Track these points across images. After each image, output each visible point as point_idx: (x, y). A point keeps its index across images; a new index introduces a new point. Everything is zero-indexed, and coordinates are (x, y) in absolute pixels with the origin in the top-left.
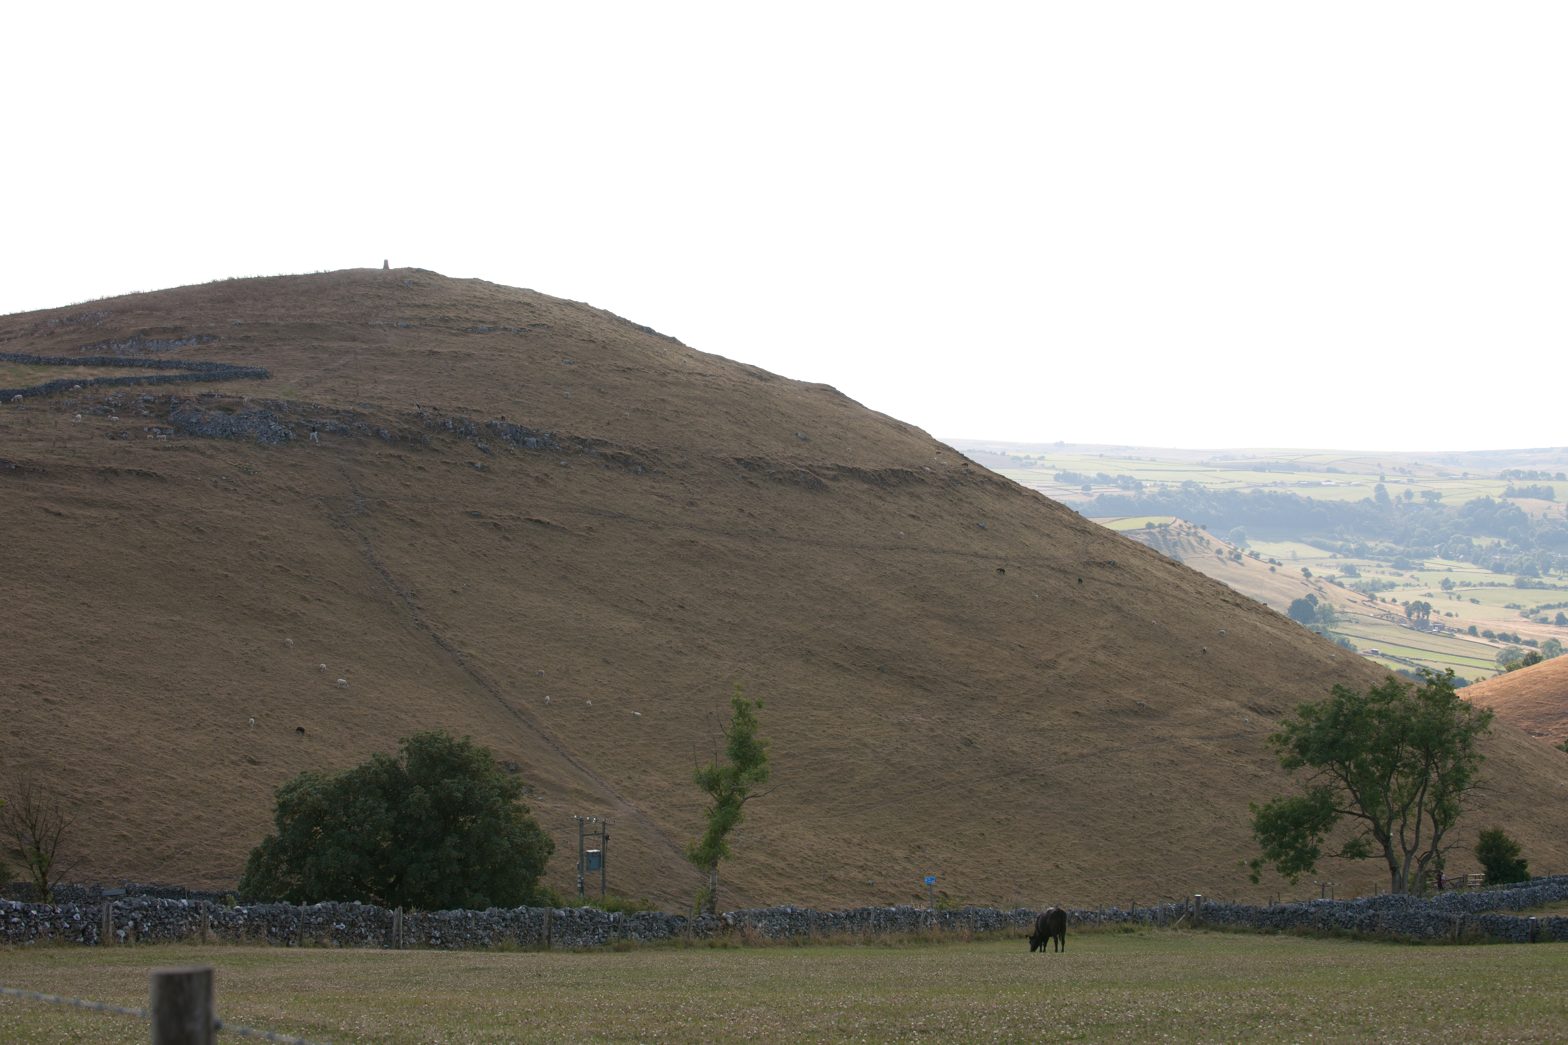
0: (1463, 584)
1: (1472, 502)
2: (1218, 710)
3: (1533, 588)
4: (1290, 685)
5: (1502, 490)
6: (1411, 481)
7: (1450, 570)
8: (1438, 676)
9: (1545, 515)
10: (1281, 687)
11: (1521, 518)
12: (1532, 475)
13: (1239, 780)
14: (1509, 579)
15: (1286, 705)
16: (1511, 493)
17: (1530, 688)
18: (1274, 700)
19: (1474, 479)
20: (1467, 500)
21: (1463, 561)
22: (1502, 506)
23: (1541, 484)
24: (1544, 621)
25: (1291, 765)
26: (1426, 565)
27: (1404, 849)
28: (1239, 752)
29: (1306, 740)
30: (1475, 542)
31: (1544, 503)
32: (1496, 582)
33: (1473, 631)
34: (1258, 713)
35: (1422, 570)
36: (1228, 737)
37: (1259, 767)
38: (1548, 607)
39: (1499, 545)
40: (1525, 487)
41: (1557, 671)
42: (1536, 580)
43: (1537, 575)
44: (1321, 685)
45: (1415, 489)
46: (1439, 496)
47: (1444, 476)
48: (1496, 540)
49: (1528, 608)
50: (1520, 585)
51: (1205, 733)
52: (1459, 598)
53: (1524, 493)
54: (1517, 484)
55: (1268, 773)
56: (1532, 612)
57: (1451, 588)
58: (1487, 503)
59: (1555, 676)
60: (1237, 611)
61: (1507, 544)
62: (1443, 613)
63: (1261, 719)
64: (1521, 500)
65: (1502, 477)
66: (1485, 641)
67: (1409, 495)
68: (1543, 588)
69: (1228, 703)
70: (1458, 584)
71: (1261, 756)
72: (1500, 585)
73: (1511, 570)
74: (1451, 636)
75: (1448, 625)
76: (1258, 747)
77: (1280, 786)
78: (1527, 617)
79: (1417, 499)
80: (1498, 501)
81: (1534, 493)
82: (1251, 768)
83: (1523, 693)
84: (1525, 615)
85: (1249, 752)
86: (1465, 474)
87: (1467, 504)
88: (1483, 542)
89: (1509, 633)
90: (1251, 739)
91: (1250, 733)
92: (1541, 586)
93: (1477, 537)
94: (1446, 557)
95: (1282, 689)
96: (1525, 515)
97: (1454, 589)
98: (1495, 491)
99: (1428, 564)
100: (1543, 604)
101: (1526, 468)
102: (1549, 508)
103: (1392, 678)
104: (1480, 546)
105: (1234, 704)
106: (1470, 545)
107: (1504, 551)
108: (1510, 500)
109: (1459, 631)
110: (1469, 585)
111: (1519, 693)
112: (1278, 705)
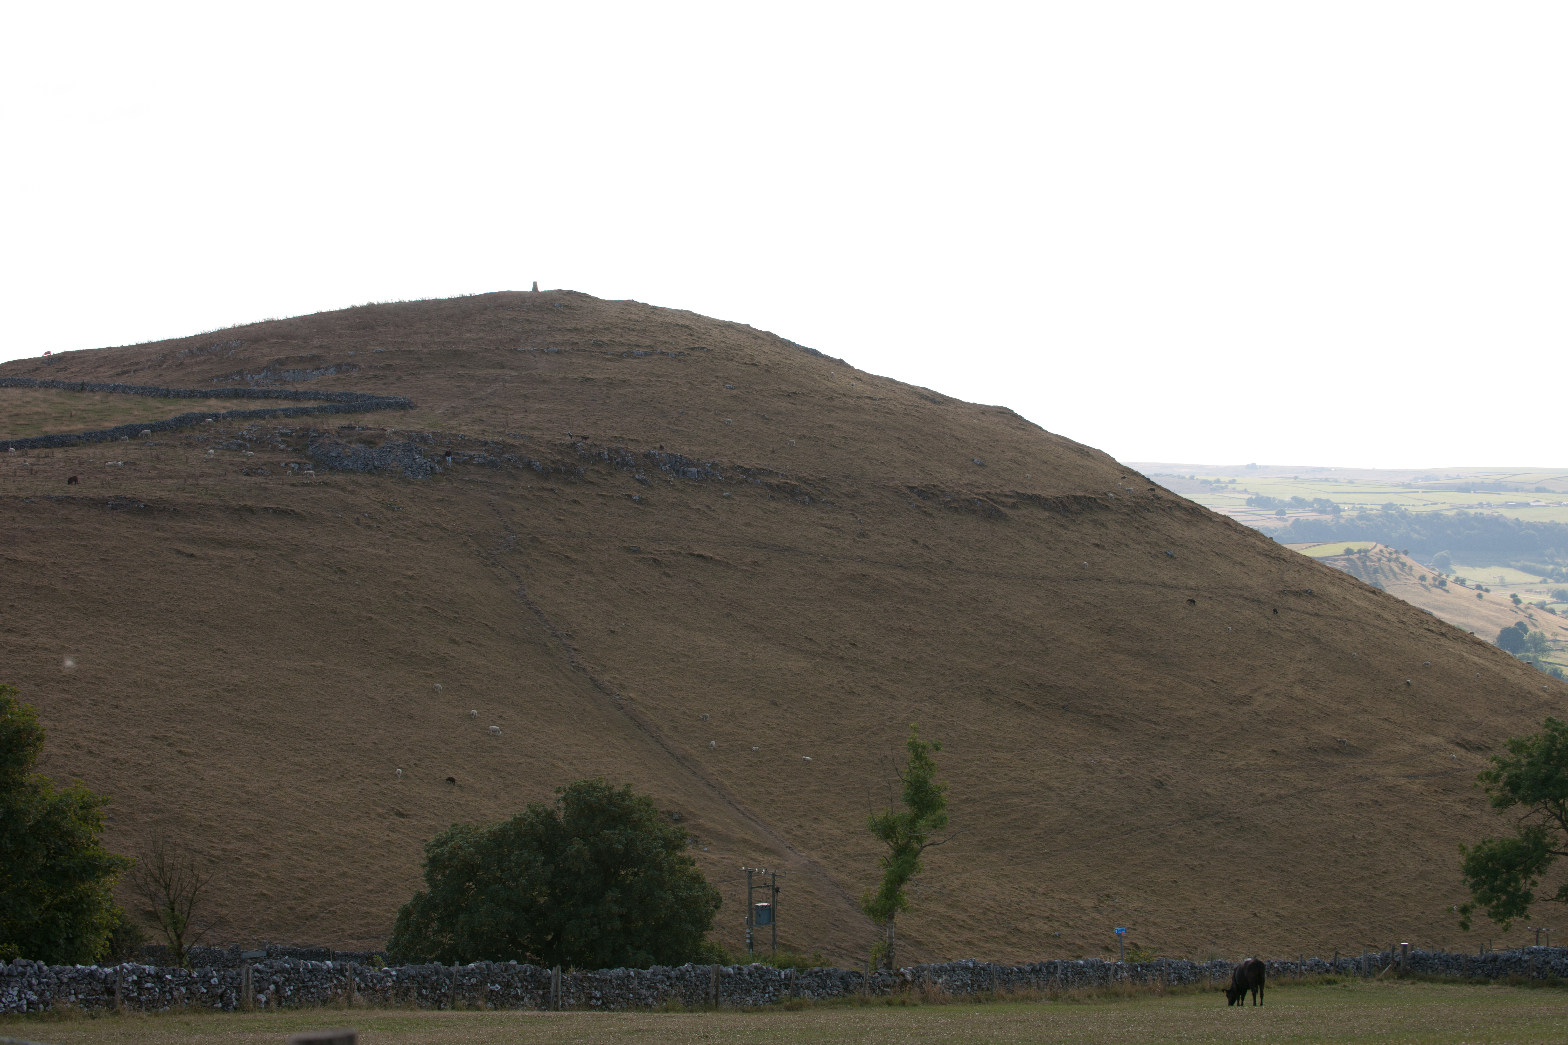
2: (1424, 747)
4: (1499, 719)
10: (1490, 721)
13: (1446, 820)
15: (1496, 740)
18: (1482, 735)
25: (1502, 804)
28: (1446, 791)
29: (1517, 776)
34: (1466, 749)
36: (1434, 775)
37: (1468, 807)
44: (1532, 719)
51: (1411, 771)
55: (1478, 812)
60: (1443, 640)
63: (1469, 755)
69: (1434, 739)
71: (1470, 795)
76: (1467, 785)
77: (1490, 827)
82: (1460, 808)
85: (1457, 791)
90: (1459, 777)
91: (1458, 770)
95: (1491, 723)
105: (1441, 740)
112: (1487, 741)
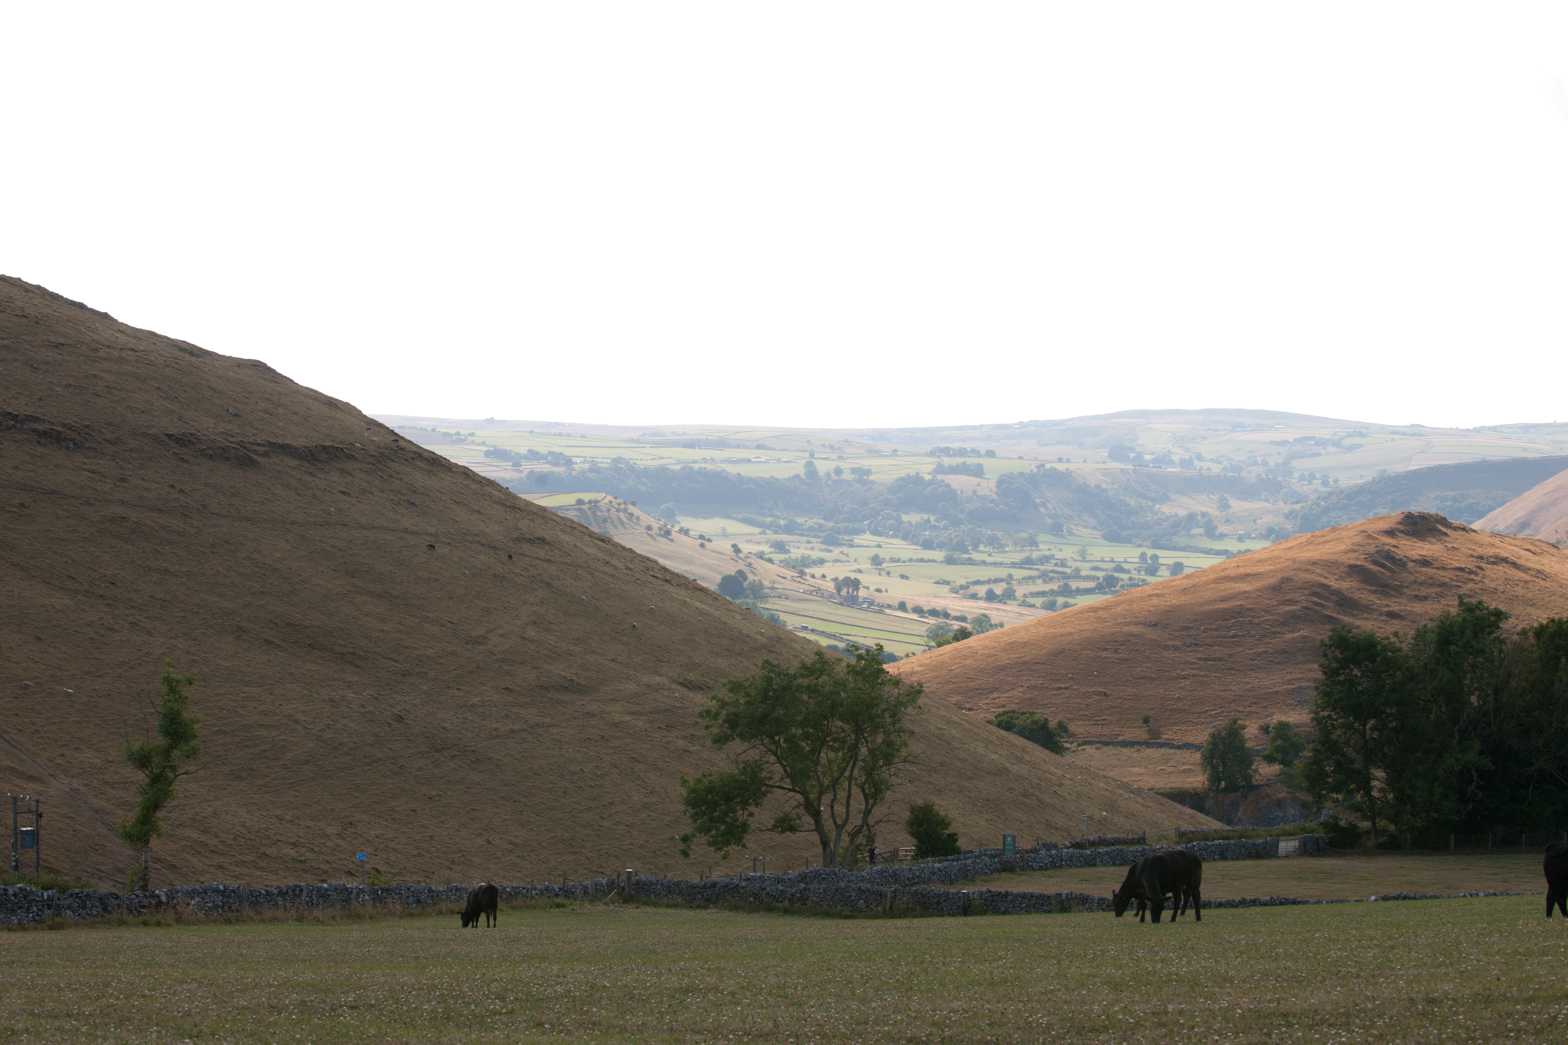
0: (893, 560)
1: (901, 479)
2: (648, 686)
3: (962, 564)
4: (720, 661)
5: (932, 467)
6: (840, 458)
7: (879, 546)
8: (868, 651)
9: (974, 492)
10: (711, 662)
11: (950, 495)
12: (962, 452)
13: (669, 755)
14: (939, 555)
15: (716, 680)
16: (940, 469)
17: (960, 663)
18: (704, 676)
19: (904, 456)
20: (897, 476)
21: (892, 537)
22: (931, 482)
23: (971, 461)
24: (974, 597)
25: (721, 740)
26: (855, 541)
27: (835, 823)
28: (670, 727)
29: (735, 715)
30: (905, 518)
31: (974, 480)
32: (926, 558)
33: (902, 607)
34: (688, 688)
35: (851, 546)
36: (658, 712)
37: (689, 742)
38: (978, 583)
39: (928, 521)
40: (954, 464)
41: (986, 646)
42: (966, 556)
43: (966, 552)
44: (750, 661)
45: (844, 465)
46: (868, 472)
47: (873, 452)
48: (926, 517)
49: (958, 583)
50: (950, 561)
51: (636, 709)
52: (888, 574)
53: (954, 470)
54: (947, 461)
55: (699, 748)
56: (962, 587)
57: (880, 564)
58: (917, 480)
59: (985, 651)
60: (667, 586)
61: (937, 521)
62: (872, 588)
63: (691, 694)
64: (951, 476)
65: (932, 454)
66: (915, 616)
67: (838, 471)
68: (972, 564)
69: (658, 678)
70: (888, 560)
71: (691, 732)
72: (929, 561)
73: (941, 546)
74: (881, 612)
75: (877, 600)
76: (689, 722)
77: (710, 761)
78: (957, 593)
79: (847, 476)
80: (927, 477)
81: (964, 470)
82: (681, 743)
83: (953, 668)
84: (954, 591)
85: (680, 728)
86: (895, 451)
87: (897, 480)
88: (912, 518)
89: (939, 609)
90: (681, 715)
91: (680, 708)
92: (971, 562)
93: (907, 513)
94: (875, 533)
95: (712, 665)
96: (954, 491)
97: (884, 565)
98: (925, 468)
99: (857, 540)
100: (973, 580)
101: (955, 445)
102: (979, 485)
103: (822, 653)
104: (909, 523)
105: (664, 680)
106: (900, 522)
107: (933, 527)
108: (939, 477)
109: (889, 606)
110: (898, 561)
111: (949, 668)
112: (707, 681)
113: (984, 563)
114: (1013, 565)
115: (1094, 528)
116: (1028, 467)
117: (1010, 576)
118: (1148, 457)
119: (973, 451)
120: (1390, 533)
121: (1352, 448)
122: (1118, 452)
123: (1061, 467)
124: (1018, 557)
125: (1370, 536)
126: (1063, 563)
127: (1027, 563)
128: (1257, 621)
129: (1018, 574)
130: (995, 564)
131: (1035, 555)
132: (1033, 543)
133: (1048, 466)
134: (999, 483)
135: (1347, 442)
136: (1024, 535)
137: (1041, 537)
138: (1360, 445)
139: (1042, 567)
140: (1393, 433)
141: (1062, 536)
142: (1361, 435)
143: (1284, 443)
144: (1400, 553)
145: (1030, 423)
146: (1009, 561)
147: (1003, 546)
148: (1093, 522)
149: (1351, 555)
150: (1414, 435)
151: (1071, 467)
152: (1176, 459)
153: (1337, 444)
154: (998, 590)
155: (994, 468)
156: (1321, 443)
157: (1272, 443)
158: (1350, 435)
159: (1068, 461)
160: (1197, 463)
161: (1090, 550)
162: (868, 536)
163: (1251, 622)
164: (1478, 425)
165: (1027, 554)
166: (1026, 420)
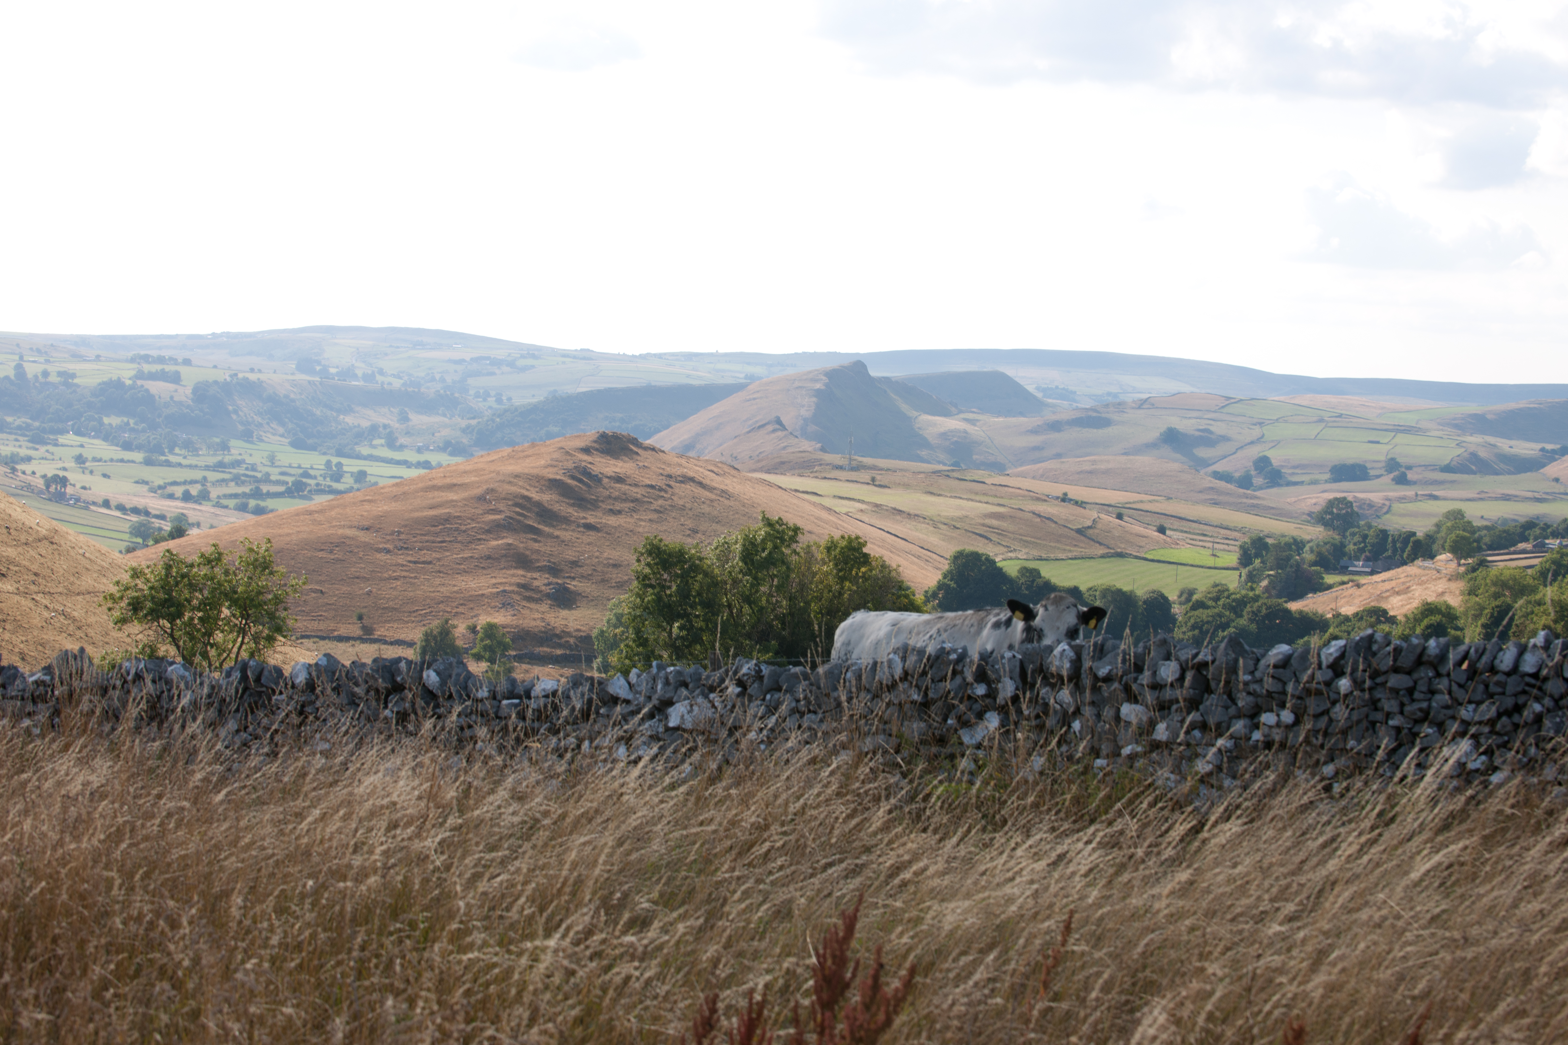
0: (95, 459)
1: (104, 383)
3: (160, 465)
5: (133, 373)
6: (47, 361)
7: (82, 446)
9: (172, 398)
11: (149, 399)
12: (161, 360)
14: (138, 456)
16: (140, 375)
19: (106, 361)
20: (100, 381)
21: (94, 437)
22: (132, 387)
23: (169, 368)
24: (171, 496)
26: (60, 440)
30: (106, 420)
31: (171, 387)
32: (126, 458)
33: (106, 504)
35: (56, 445)
38: (175, 483)
39: (128, 424)
40: (154, 370)
42: (163, 458)
43: (163, 454)
45: (51, 368)
46: (73, 376)
47: (77, 357)
48: (125, 419)
49: (156, 484)
50: (148, 462)
52: (91, 472)
53: (153, 377)
54: (147, 368)
56: (160, 487)
57: (84, 463)
58: (118, 384)
61: (136, 423)
64: (150, 382)
65: (132, 360)
66: (118, 514)
67: (46, 374)
68: (169, 466)
70: (90, 459)
72: (129, 461)
73: (139, 448)
74: (86, 508)
75: (83, 497)
78: (155, 492)
79: (53, 378)
80: (128, 382)
81: (162, 376)
84: (153, 490)
86: (98, 357)
87: (100, 384)
88: (113, 420)
89: (140, 507)
92: (168, 464)
93: (108, 416)
94: (78, 433)
96: (153, 396)
97: (87, 464)
98: (126, 373)
99: (62, 440)
100: (170, 481)
101: (154, 353)
102: (176, 391)
104: (110, 425)
106: (101, 423)
107: (132, 430)
108: (139, 383)
109: (94, 503)
110: (100, 460)
113: (180, 465)
114: (207, 468)
115: (282, 436)
116: (223, 376)
117: (205, 478)
118: (333, 371)
119: (171, 359)
120: (586, 450)
121: (524, 369)
122: (306, 365)
123: (253, 377)
124: (212, 460)
125: (567, 453)
126: (253, 468)
127: (220, 466)
128: (463, 528)
129: (213, 476)
130: (190, 466)
131: (227, 459)
132: (225, 447)
133: (240, 376)
134: (196, 390)
135: (521, 363)
136: (217, 440)
137: (233, 443)
138: (533, 367)
139: (234, 471)
140: (564, 356)
141: (252, 443)
142: (534, 357)
143: (461, 362)
144: (596, 470)
145: (223, 334)
146: (203, 464)
147: (197, 450)
148: (281, 430)
149: (551, 470)
150: (584, 358)
151: (262, 377)
152: (359, 373)
153: (512, 364)
154: (194, 490)
155: (191, 376)
156: (497, 363)
157: (450, 361)
158: (523, 357)
159: (260, 371)
160: (379, 378)
161: (279, 456)
162: (71, 435)
163: (457, 529)
164: (644, 352)
165: (220, 458)
166: (218, 331)
